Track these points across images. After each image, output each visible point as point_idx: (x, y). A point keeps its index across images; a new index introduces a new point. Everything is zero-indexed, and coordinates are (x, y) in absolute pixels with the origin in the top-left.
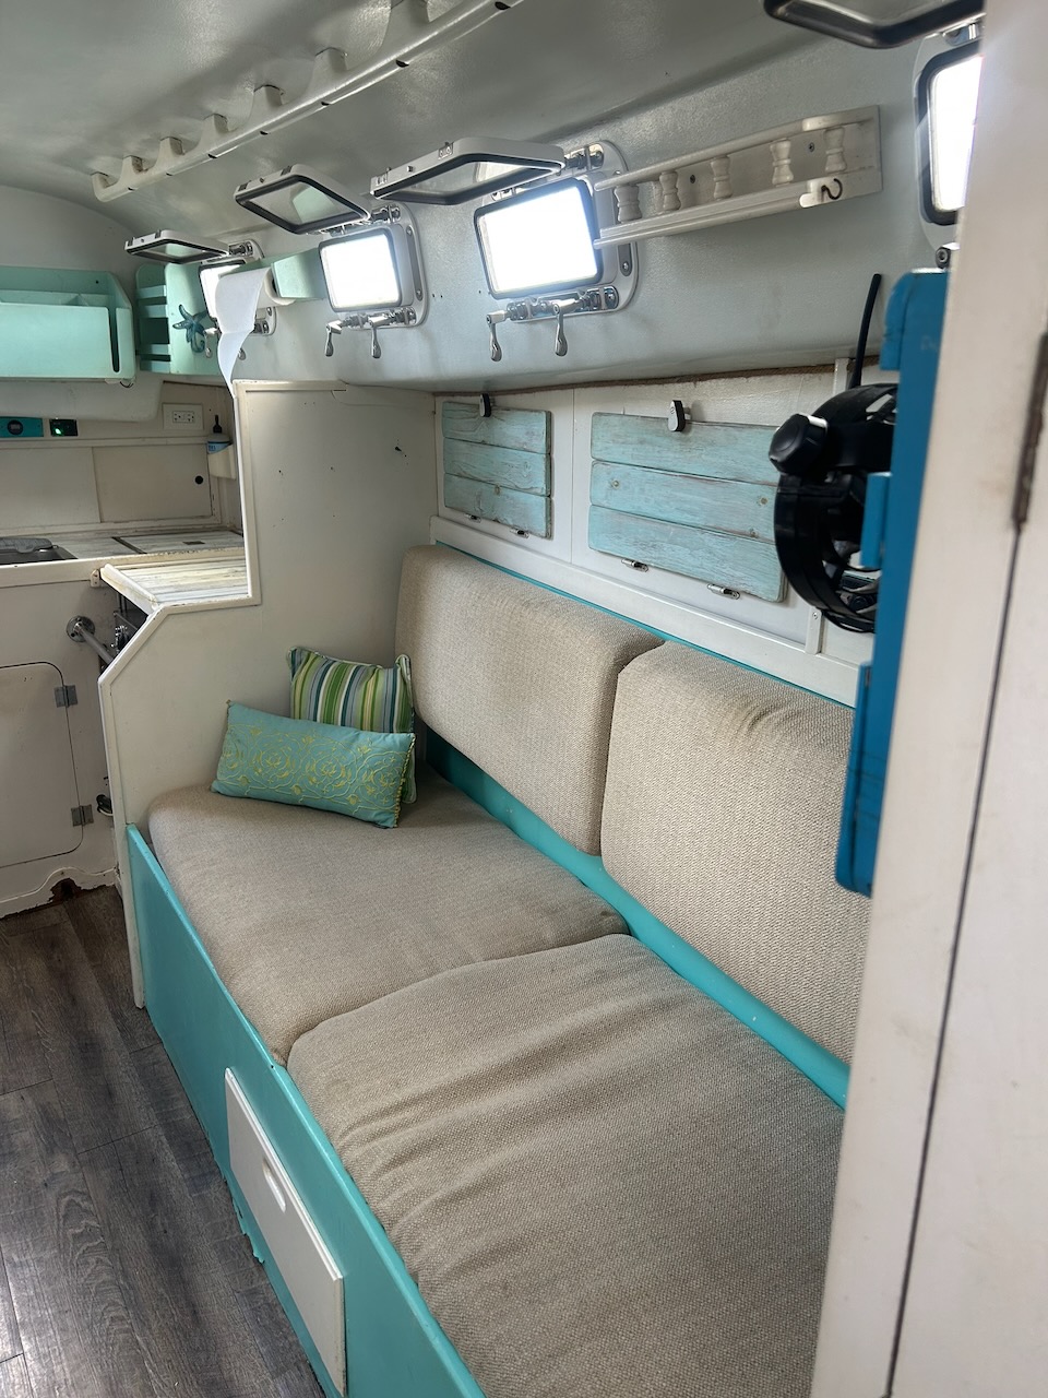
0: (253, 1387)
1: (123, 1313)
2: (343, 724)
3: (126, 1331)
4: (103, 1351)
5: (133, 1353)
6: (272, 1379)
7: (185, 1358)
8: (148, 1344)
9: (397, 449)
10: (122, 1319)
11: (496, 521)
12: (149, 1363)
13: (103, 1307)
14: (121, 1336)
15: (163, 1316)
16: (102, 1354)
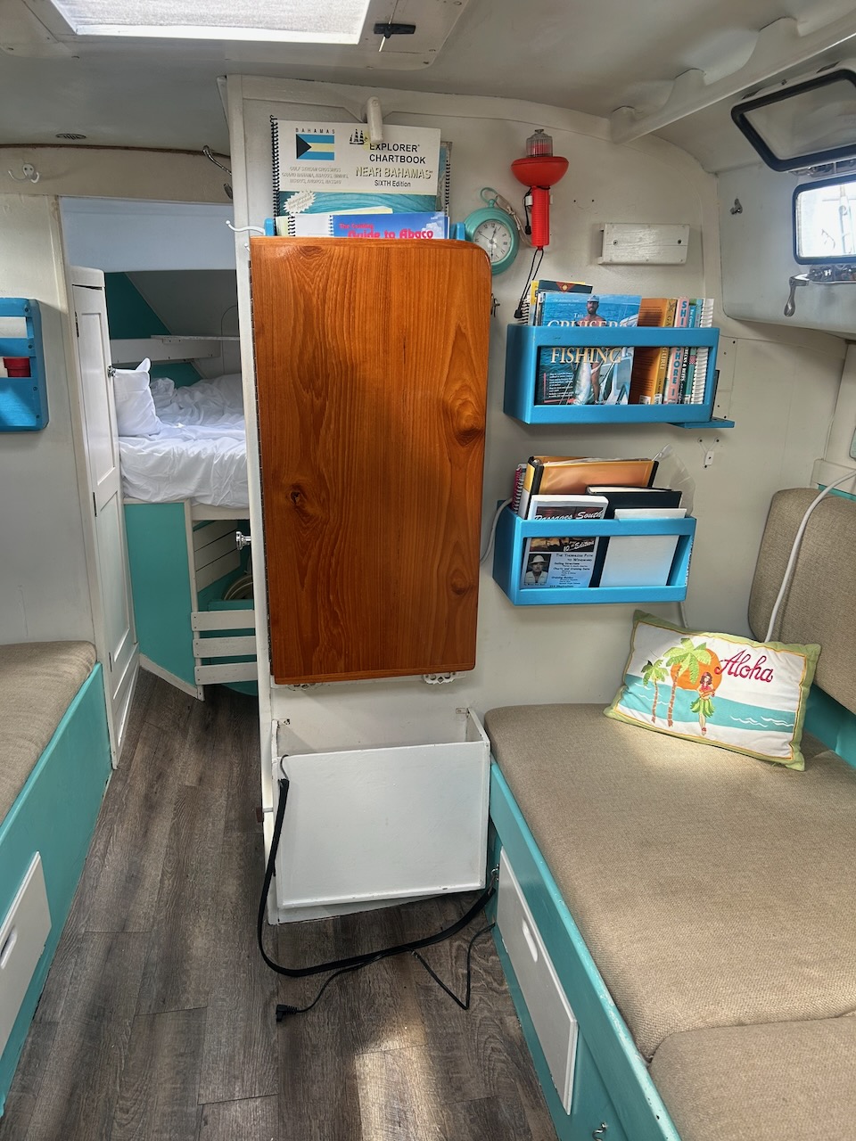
0: (73, 1024)
1: (119, 1114)
3: (123, 1098)
4: (145, 1088)
5: (127, 1079)
6: (58, 1023)
7: (98, 1062)
8: (114, 1083)
10: (121, 1109)
12: (121, 1067)
13: (129, 1126)
14: (128, 1095)
15: (93, 1101)
16: (147, 1085)
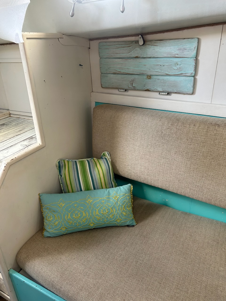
2: (95, 189)
9: (80, 65)
11: (148, 90)
